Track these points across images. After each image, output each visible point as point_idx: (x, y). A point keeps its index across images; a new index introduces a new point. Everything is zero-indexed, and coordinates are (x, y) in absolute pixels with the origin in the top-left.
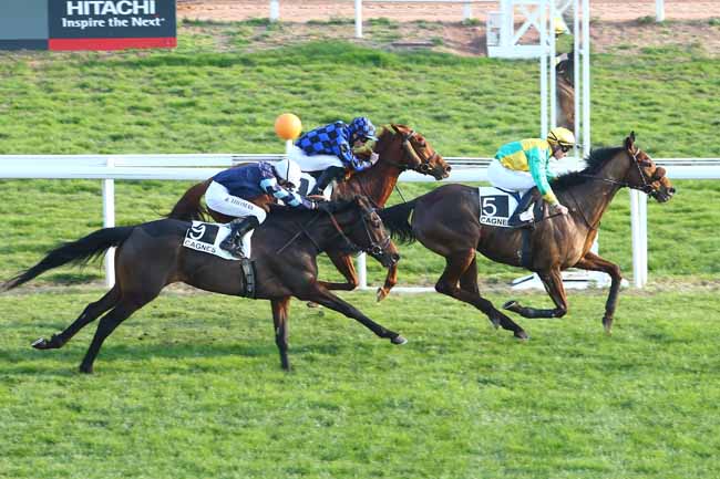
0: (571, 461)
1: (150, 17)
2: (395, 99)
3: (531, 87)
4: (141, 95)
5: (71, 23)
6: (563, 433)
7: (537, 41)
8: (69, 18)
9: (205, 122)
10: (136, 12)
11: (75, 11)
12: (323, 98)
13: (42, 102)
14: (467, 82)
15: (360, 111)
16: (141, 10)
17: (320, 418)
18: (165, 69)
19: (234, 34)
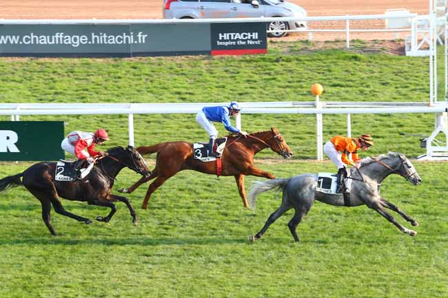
0: (444, 238)
1: (255, 40)
2: (364, 76)
3: (425, 69)
4: (251, 75)
5: (221, 43)
6: (440, 225)
7: (428, 48)
8: (220, 41)
9: (280, 87)
10: (249, 38)
11: (223, 38)
12: (332, 75)
13: (208, 78)
14: (396, 67)
15: (349, 81)
16: (252, 37)
17: (332, 219)
18: (262, 63)
19: (292, 47)
